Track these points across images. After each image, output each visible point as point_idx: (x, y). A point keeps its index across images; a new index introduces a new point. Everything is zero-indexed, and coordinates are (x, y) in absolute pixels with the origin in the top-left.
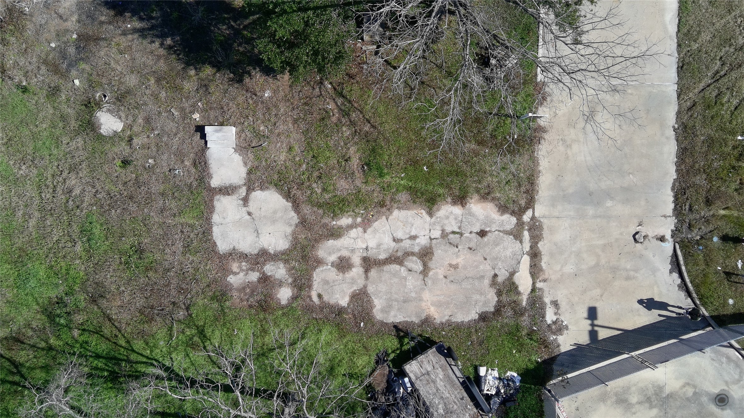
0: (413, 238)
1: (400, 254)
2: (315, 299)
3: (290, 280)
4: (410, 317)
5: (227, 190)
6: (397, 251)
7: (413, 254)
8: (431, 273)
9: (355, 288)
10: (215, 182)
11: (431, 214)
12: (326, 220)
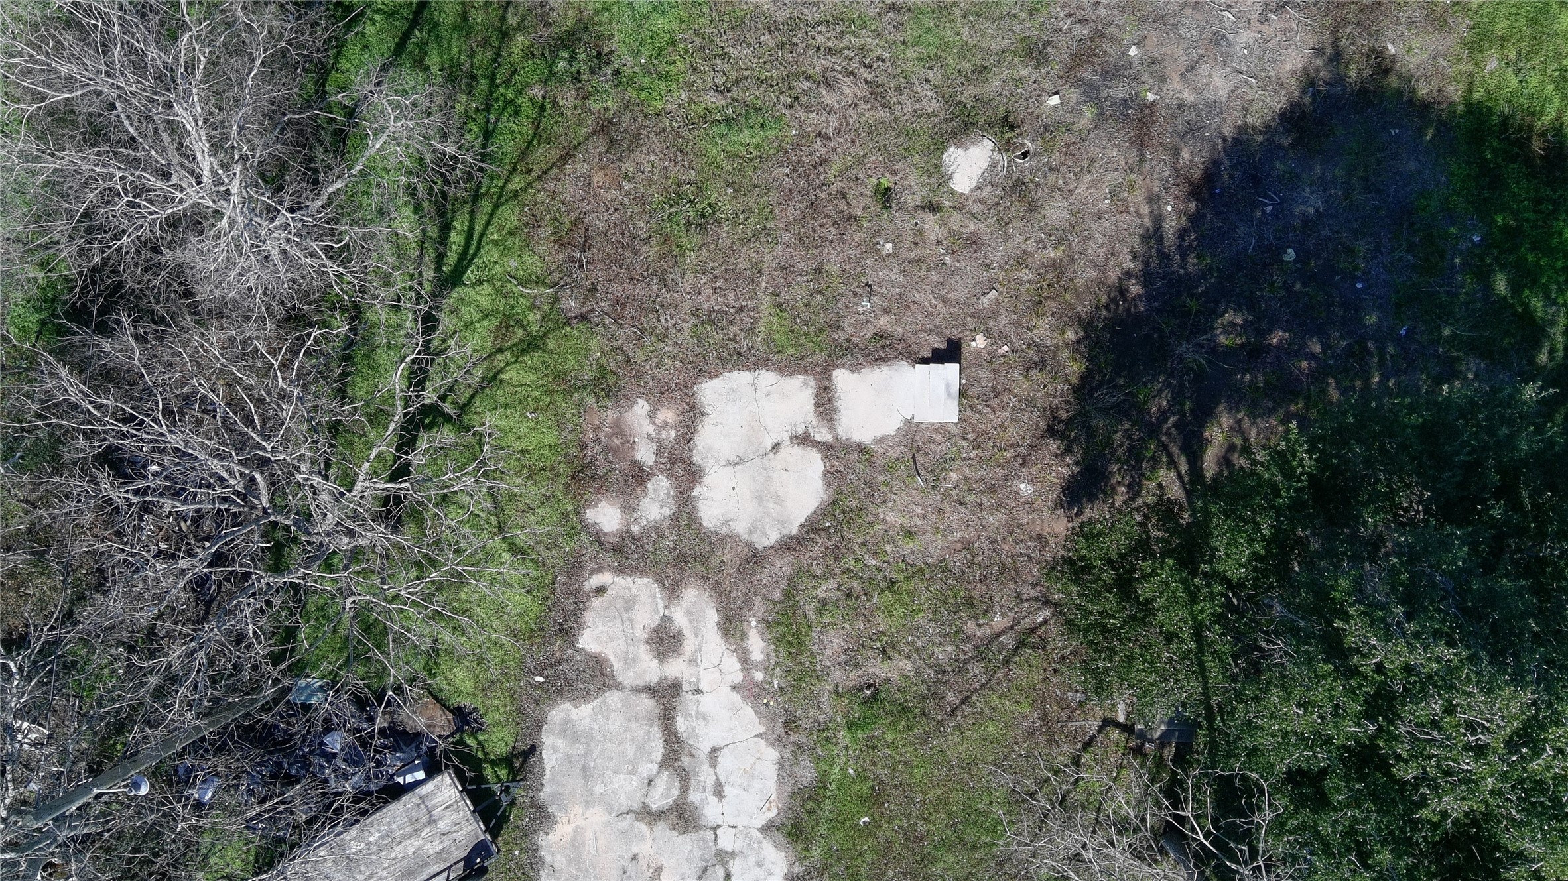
0: (719, 791)
1: (685, 761)
2: (596, 581)
3: (636, 529)
4: (552, 780)
5: (825, 403)
6: (692, 756)
7: (685, 789)
8: (642, 827)
9: (616, 665)
10: (842, 378)
11: (767, 829)
12: (759, 606)
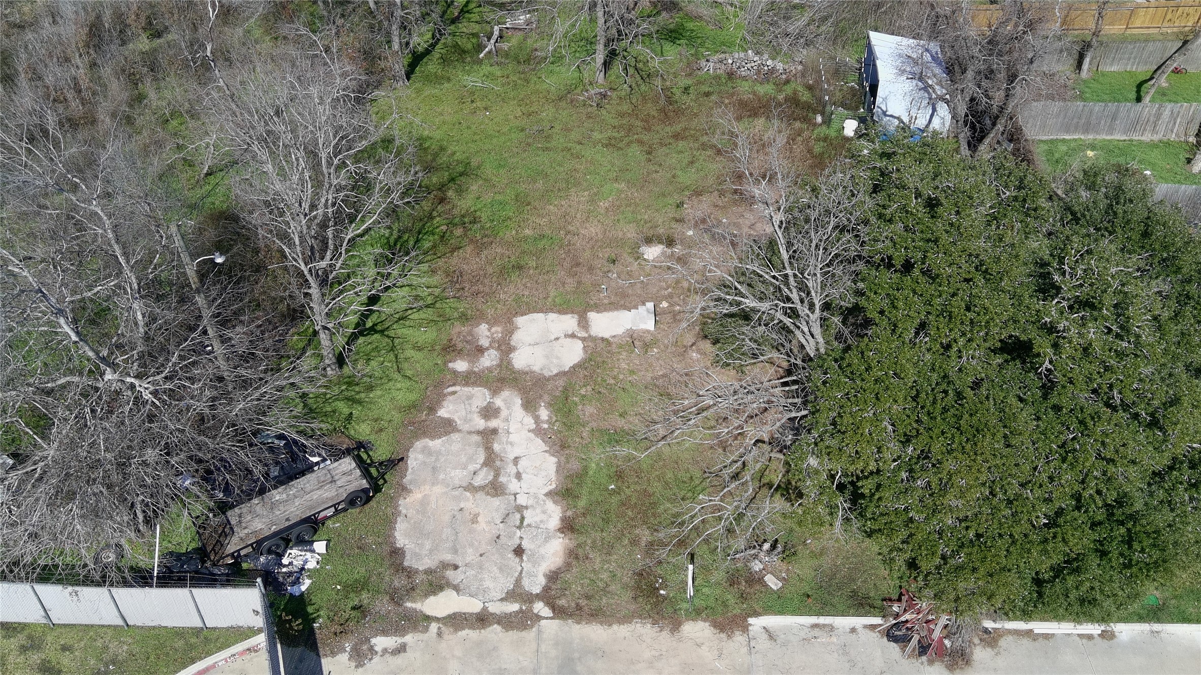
0: (518, 476)
1: (498, 463)
2: (451, 389)
3: (476, 369)
4: (412, 473)
5: (584, 323)
6: (502, 460)
7: (497, 475)
8: (468, 494)
9: (459, 422)
10: (592, 315)
11: (549, 494)
12: (546, 397)
